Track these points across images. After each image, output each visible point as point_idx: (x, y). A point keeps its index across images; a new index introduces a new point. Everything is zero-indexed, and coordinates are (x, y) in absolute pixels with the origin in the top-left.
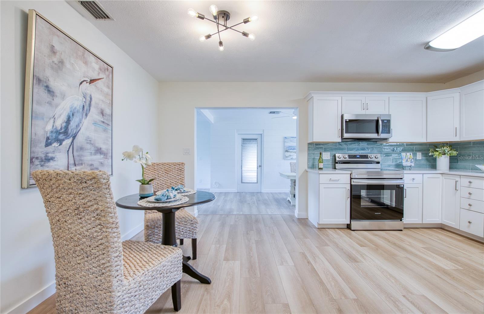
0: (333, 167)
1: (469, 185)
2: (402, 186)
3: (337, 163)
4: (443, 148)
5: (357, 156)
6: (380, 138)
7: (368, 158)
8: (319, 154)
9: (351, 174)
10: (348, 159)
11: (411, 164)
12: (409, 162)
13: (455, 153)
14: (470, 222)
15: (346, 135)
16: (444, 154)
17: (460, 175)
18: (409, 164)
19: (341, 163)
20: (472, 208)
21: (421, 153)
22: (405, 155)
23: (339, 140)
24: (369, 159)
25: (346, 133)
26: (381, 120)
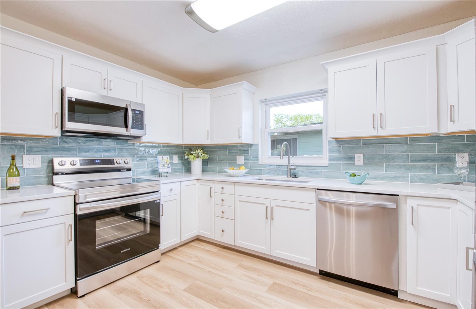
0: (48, 181)
1: (222, 191)
2: (158, 201)
3: (57, 174)
4: (197, 151)
5: (97, 161)
6: (129, 135)
7: (114, 164)
9: (75, 196)
10: (78, 166)
11: (168, 170)
12: (166, 168)
13: (206, 156)
14: (223, 231)
15: (70, 126)
16: (198, 158)
17: (214, 181)
18: (165, 170)
20: (225, 215)
21: (177, 156)
22: (162, 159)
23: (57, 133)
24: (116, 165)
25: (69, 121)
26: (131, 109)
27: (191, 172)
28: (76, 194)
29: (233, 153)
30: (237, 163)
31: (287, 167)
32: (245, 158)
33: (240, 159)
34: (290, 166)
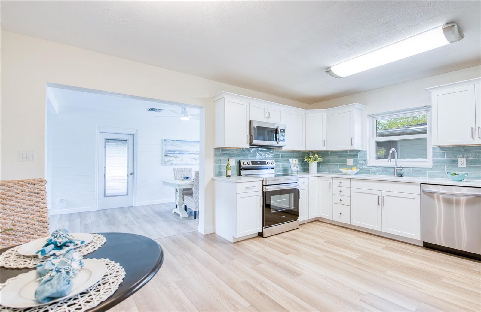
0: (237, 174)
1: (340, 185)
2: (298, 189)
3: (241, 169)
4: (314, 156)
5: (258, 162)
6: (278, 145)
7: (266, 164)
8: (227, 160)
9: (263, 181)
10: (251, 165)
11: (297, 169)
12: (296, 167)
13: (322, 159)
14: (341, 214)
15: (255, 142)
16: (315, 161)
17: (333, 177)
18: (296, 169)
19: (245, 170)
20: (342, 203)
21: (298, 159)
22: (292, 161)
23: (248, 146)
25: (254, 139)
26: (280, 129)
27: (309, 171)
28: (264, 180)
29: (343, 157)
30: (347, 165)
31: (394, 168)
32: (354, 161)
33: (350, 162)
34: (396, 167)
